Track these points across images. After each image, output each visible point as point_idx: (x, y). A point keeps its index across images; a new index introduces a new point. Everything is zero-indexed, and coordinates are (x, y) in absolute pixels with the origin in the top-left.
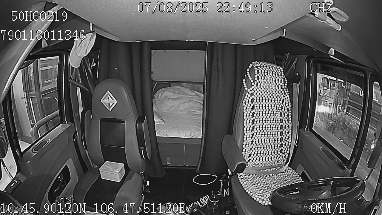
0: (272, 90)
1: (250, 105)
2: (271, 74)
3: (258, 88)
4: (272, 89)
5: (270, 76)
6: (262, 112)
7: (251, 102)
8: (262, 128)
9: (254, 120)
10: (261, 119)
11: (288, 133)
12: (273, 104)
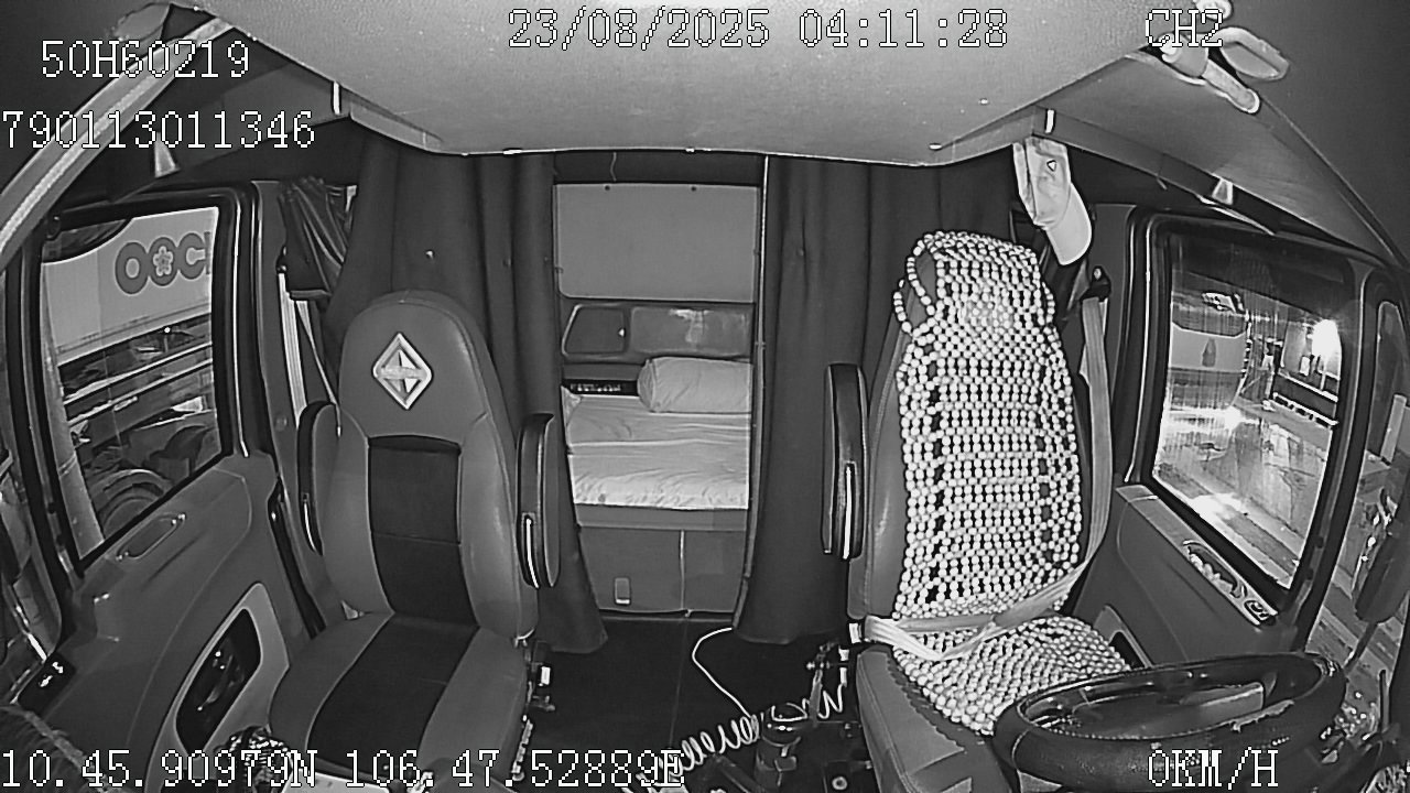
0: (1001, 331)
1: (924, 385)
2: (993, 273)
5: (992, 283)
6: (970, 412)
7: (926, 377)
8: (973, 469)
9: (939, 441)
10: (966, 440)
11: (1070, 487)
12: (1006, 381)
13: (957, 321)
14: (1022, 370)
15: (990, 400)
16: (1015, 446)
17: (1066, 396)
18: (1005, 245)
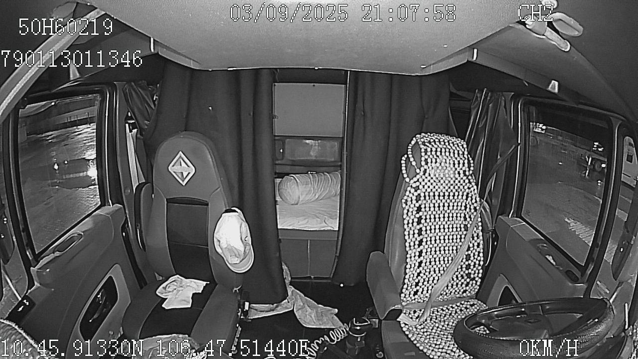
0: (449, 179)
1: (415, 205)
2: (446, 153)
3: (426, 178)
4: (449, 177)
5: (445, 157)
6: (435, 215)
7: (415, 201)
8: (435, 240)
9: (421, 228)
10: (433, 227)
11: (478, 246)
12: (451, 201)
13: (430, 175)
14: (459, 195)
15: (444, 210)
16: (455, 230)
17: (477, 206)
18: (452, 140)
